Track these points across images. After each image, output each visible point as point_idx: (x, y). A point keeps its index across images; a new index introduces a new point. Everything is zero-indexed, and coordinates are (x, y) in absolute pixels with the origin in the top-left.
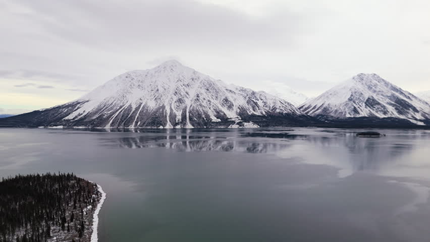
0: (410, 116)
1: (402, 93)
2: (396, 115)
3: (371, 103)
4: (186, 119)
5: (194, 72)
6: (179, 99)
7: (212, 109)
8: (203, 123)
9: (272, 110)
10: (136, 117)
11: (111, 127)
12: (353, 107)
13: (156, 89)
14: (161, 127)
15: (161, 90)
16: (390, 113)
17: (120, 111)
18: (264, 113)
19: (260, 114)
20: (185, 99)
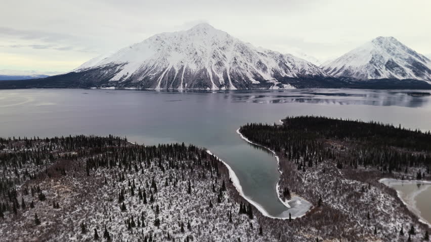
0: (425, 78)
1: (417, 56)
2: (414, 77)
3: (390, 65)
4: (228, 81)
5: (228, 36)
6: (219, 62)
7: (249, 71)
8: (244, 85)
9: (301, 72)
10: (182, 79)
11: (162, 89)
12: (374, 70)
13: (195, 52)
14: (208, 89)
15: (200, 53)
16: (409, 75)
17: (164, 73)
18: (296, 75)
19: (292, 76)
20: (224, 62)
